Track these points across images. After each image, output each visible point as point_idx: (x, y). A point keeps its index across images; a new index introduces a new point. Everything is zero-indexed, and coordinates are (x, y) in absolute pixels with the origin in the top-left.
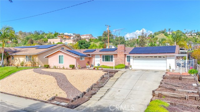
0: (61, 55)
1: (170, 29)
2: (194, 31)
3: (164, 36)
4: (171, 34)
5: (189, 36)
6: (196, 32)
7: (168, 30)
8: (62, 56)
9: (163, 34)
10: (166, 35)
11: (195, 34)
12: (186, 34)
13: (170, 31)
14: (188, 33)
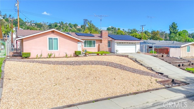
0: (53, 37)
2: (34, 21)
5: (29, 25)
7: (8, 16)
13: (11, 18)
14: (28, 22)
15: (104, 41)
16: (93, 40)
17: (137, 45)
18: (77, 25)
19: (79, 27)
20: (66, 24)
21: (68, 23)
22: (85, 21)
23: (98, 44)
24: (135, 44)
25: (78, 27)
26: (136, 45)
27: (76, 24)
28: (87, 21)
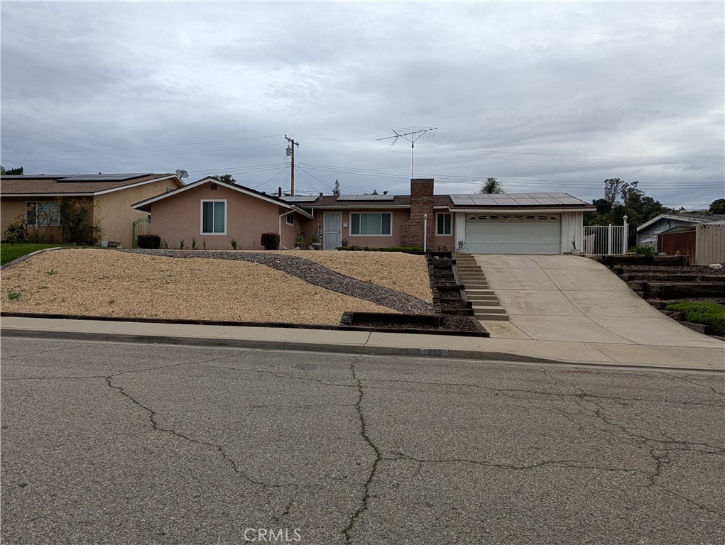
0: (214, 201)
8: (217, 203)
15: (420, 211)
23: (400, 225)
24: (558, 220)
26: (561, 226)
28: (620, 186)
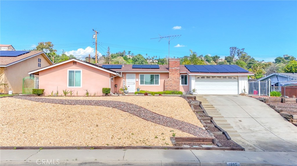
0: (75, 70)
1: (129, 52)
2: (156, 57)
3: (124, 60)
4: (131, 58)
5: (151, 62)
6: (158, 58)
7: (128, 53)
8: (76, 72)
9: (122, 58)
10: (126, 59)
11: (157, 62)
12: (148, 61)
13: (130, 55)
14: (149, 59)
15: (173, 74)
16: (154, 74)
17: (240, 81)
18: (219, 57)
19: (222, 59)
20: (200, 57)
21: (204, 56)
22: (233, 49)
23: (163, 80)
24: (237, 79)
25: (220, 61)
26: (238, 82)
27: (216, 56)
28: (237, 50)
